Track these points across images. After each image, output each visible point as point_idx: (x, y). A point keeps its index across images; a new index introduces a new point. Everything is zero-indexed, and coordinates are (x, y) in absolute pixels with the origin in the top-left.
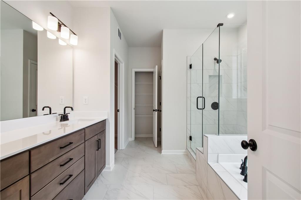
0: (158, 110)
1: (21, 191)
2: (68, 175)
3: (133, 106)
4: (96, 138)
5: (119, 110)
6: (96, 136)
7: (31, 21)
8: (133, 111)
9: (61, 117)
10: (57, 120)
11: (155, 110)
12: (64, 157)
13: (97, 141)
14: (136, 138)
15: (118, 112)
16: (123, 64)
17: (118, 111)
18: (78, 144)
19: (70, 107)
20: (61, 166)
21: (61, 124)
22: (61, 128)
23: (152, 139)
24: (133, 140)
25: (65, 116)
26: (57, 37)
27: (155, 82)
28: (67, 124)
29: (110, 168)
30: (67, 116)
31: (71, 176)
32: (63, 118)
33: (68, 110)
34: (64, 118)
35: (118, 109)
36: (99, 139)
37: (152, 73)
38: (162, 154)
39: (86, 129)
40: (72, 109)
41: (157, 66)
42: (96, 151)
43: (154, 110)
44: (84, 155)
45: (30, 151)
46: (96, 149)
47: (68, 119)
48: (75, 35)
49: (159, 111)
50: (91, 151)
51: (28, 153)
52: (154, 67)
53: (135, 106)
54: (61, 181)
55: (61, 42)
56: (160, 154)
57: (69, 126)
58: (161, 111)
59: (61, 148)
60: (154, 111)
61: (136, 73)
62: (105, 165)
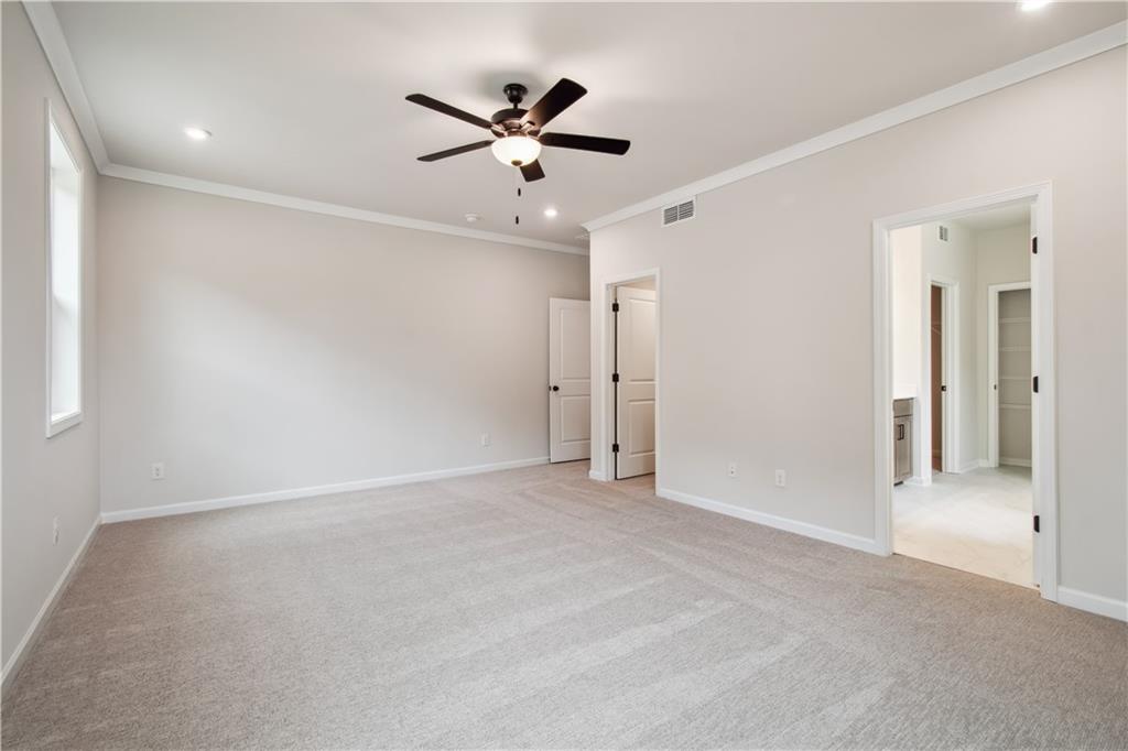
3: (993, 379)
5: (945, 387)
8: (993, 395)
15: (943, 392)
16: (957, 287)
17: (943, 390)
24: (994, 466)
29: (921, 482)
35: (943, 384)
53: (1001, 382)
61: (1002, 295)
62: (910, 473)
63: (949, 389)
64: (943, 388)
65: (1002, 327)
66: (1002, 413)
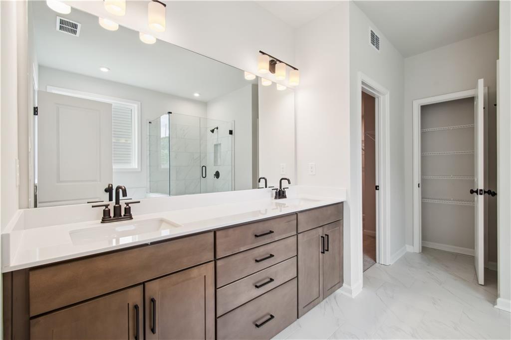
0: (489, 192)
1: (205, 276)
2: (268, 278)
3: (417, 179)
4: (320, 232)
5: (378, 186)
6: (320, 230)
7: (243, 72)
8: (417, 192)
9: (276, 192)
10: (272, 197)
11: (477, 192)
12: (262, 249)
13: (322, 237)
14: (424, 249)
15: (377, 191)
16: (387, 97)
17: (377, 189)
18: (284, 235)
19: (287, 178)
20: (257, 261)
21: (276, 203)
22: (275, 209)
23: (471, 260)
24: (418, 252)
25: (281, 192)
26: (273, 82)
27: (476, 123)
28: (284, 204)
29: (350, 292)
30: (284, 192)
31: (272, 280)
32: (278, 194)
33: (285, 184)
34: (280, 195)
35: (377, 184)
36: (326, 235)
37: (471, 100)
38: (496, 307)
39: (299, 214)
40: (289, 183)
41: (481, 82)
42: (320, 253)
43: (472, 192)
44: (296, 254)
45: (215, 232)
46: (321, 251)
47: (284, 197)
48: (295, 70)
49: (491, 193)
50: (310, 252)
51: (212, 234)
52: (475, 86)
53: (423, 180)
54: (258, 282)
55: (280, 88)
56: (492, 305)
57: (287, 206)
58: (494, 194)
59: (256, 236)
60: (475, 194)
61: (424, 108)
62: (340, 282)
63: (381, 188)
64: (377, 188)
65: (423, 135)
66: (424, 206)
